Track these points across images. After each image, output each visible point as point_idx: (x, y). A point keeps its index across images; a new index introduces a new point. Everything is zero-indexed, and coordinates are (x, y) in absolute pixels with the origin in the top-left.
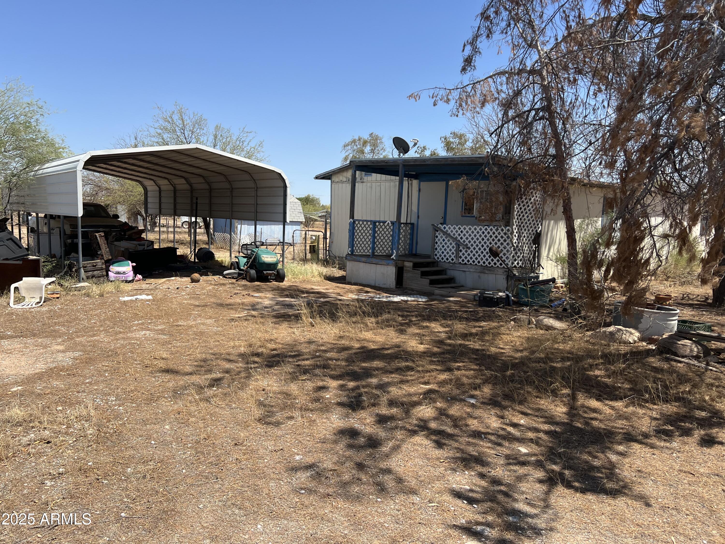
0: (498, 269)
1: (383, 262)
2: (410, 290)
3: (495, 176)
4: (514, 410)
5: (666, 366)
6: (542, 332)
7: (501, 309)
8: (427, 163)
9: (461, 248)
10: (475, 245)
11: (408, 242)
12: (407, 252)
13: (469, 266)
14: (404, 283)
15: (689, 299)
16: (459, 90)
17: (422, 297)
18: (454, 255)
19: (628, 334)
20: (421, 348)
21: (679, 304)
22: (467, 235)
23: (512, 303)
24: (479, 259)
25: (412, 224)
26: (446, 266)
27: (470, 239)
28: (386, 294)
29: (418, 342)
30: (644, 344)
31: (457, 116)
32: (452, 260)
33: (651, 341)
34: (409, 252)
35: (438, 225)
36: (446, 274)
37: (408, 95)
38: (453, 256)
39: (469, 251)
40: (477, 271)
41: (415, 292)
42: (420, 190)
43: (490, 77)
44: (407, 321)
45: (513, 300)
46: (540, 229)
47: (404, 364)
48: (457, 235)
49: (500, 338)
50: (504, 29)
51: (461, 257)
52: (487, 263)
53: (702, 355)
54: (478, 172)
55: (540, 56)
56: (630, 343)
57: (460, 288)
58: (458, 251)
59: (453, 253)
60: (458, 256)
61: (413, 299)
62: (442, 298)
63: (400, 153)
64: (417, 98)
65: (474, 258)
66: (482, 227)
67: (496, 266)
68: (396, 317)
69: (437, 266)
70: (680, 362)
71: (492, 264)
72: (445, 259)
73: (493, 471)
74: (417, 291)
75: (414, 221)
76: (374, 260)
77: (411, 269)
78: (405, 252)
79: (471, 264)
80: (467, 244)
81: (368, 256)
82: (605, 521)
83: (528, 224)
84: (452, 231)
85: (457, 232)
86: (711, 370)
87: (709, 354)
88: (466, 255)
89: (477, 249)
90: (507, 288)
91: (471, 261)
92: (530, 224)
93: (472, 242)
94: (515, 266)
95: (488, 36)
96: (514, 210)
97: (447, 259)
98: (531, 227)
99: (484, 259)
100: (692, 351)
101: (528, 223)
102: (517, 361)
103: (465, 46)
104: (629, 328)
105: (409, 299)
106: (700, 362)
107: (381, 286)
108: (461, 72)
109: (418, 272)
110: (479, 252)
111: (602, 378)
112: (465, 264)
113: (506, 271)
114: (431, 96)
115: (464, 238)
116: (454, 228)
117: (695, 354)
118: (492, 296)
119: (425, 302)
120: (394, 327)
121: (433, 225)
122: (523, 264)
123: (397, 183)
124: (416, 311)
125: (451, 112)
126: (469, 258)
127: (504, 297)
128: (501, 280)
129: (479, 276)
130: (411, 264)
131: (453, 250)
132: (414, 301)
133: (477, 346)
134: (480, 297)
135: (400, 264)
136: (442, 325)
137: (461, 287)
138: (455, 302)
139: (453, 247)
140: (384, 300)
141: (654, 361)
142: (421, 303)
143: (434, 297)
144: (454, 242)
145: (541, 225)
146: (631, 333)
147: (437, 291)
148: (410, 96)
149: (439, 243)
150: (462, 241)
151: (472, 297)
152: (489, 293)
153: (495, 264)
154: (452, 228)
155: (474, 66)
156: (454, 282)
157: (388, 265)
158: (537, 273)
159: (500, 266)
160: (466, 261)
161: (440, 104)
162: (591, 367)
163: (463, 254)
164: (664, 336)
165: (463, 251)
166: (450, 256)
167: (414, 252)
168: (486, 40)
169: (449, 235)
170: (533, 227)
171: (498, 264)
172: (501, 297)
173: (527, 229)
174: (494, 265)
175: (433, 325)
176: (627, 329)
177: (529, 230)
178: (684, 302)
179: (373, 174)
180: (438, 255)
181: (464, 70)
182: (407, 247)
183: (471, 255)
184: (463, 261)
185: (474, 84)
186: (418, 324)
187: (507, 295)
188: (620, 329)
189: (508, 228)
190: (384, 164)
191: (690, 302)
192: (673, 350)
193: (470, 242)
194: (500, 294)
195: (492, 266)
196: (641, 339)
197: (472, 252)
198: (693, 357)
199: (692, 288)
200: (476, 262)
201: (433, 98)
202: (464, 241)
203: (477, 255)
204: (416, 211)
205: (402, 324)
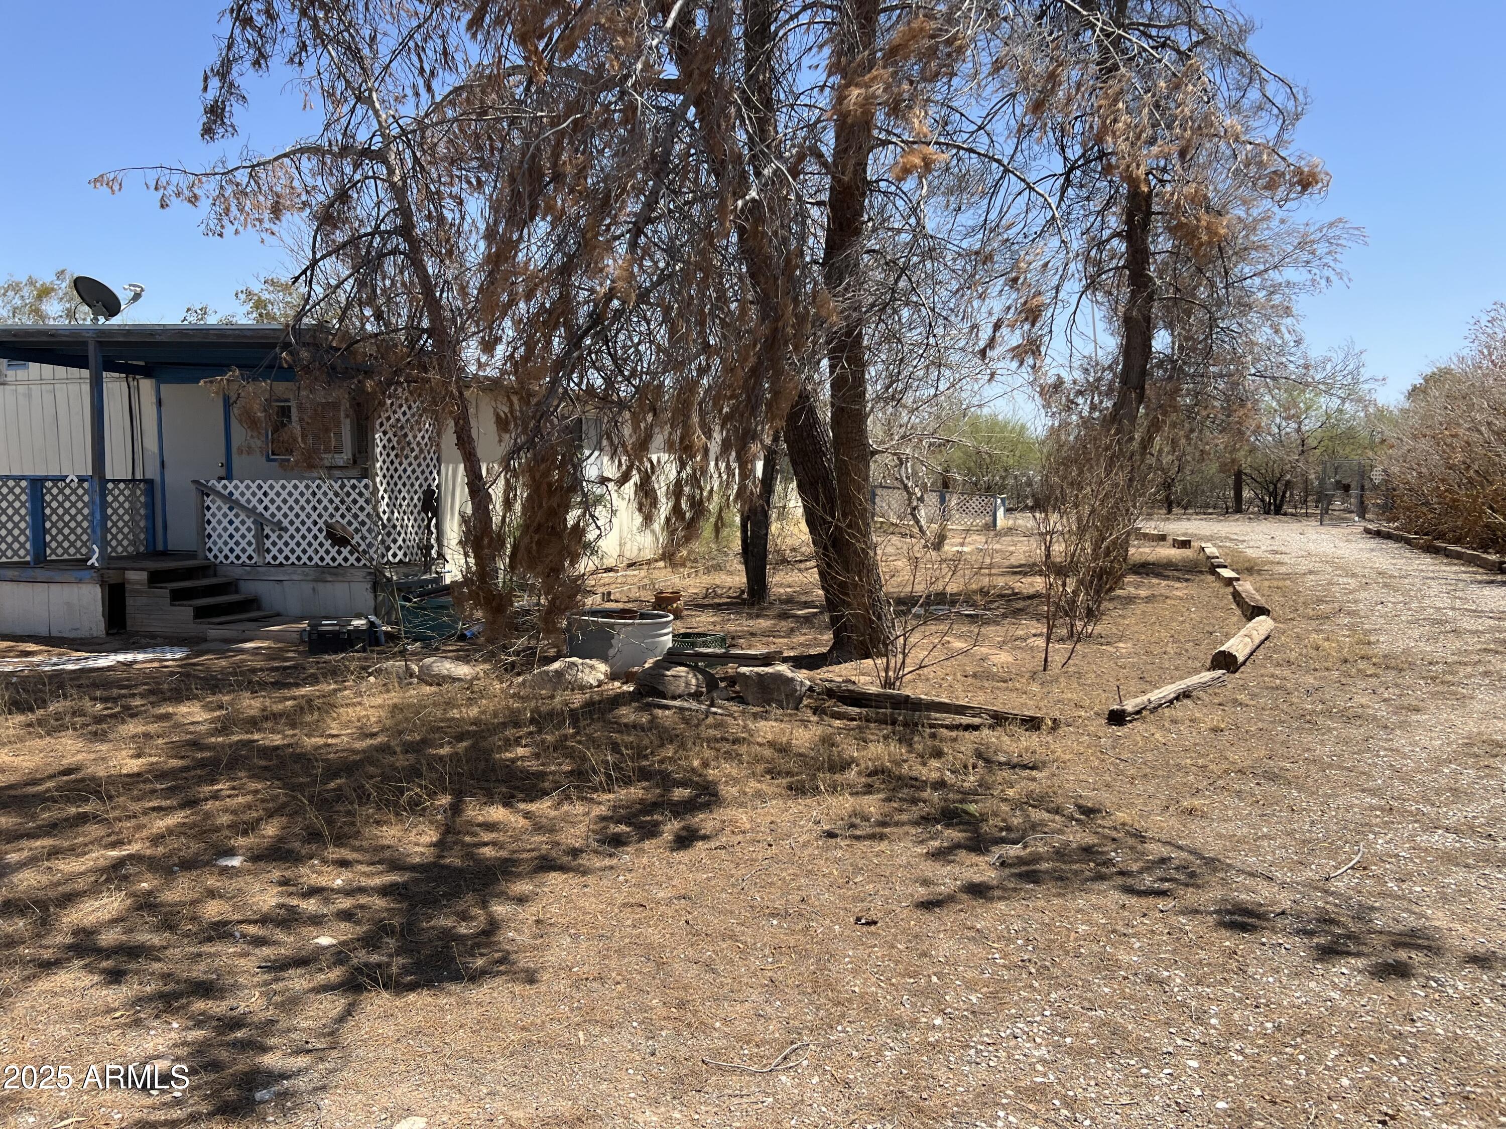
0: (352, 571)
1: (68, 576)
2: (146, 637)
3: (306, 369)
4: (324, 861)
5: (644, 719)
6: (428, 689)
7: (359, 655)
8: (158, 339)
9: (267, 530)
10: (297, 523)
11: (142, 524)
12: (142, 549)
13: (291, 569)
14: (128, 624)
15: (717, 595)
16: (218, 177)
17: (176, 649)
18: (253, 546)
19: (587, 670)
20: (133, 765)
21: (697, 606)
22: (279, 501)
23: (383, 639)
24: (310, 552)
25: (149, 482)
26: (238, 572)
27: (285, 509)
28: (79, 654)
29: (131, 752)
30: (617, 684)
31: (221, 235)
32: (250, 557)
33: (627, 678)
34: (147, 547)
35: (208, 482)
36: (237, 592)
37: (92, 178)
38: (250, 551)
39: (286, 537)
40: (309, 578)
41: (159, 640)
42: (159, 403)
43: (286, 155)
44: (118, 709)
45: (386, 633)
46: (436, 482)
47: (73, 810)
48: (254, 501)
49: (335, 715)
50: (295, 54)
51: (268, 551)
52: (328, 559)
53: (704, 690)
54: (266, 363)
55: (380, 123)
56: (591, 687)
57: (272, 620)
58: (261, 536)
59: (249, 544)
60: (262, 550)
61: (151, 656)
62: (225, 646)
63: (96, 314)
64: (116, 187)
65: (299, 551)
66: (310, 483)
67: (349, 564)
68: (87, 703)
69: (215, 575)
70: (667, 707)
71: (340, 560)
72: (232, 557)
73: (243, 1004)
74: (165, 638)
75: (152, 473)
76: (39, 574)
77: (145, 588)
78: (137, 549)
79: (293, 564)
80: (280, 522)
81: (23, 565)
82: (462, 1040)
83: (409, 472)
84: (242, 494)
85: (254, 494)
86: (715, 713)
87: (716, 687)
88: (280, 544)
89: (303, 530)
90: (375, 608)
91: (293, 559)
92: (414, 471)
93: (291, 516)
94: (388, 562)
95: (256, 63)
96: (374, 445)
97: (238, 557)
98: (417, 479)
99: (322, 552)
100: (688, 684)
101: (409, 470)
102: (358, 757)
103: (206, 78)
104: (591, 659)
105: (140, 657)
106: (700, 702)
107: (66, 635)
108: (202, 136)
109: (164, 593)
110: (310, 537)
111: (523, 761)
112: (281, 564)
113: (370, 573)
114: (153, 185)
115: (273, 509)
116: (248, 487)
117: (693, 689)
118: (337, 628)
119: (181, 659)
120: (75, 729)
121: (196, 482)
122: (405, 555)
123: (86, 388)
124: (144, 684)
125: (203, 226)
126: (287, 551)
127: (364, 627)
128: (362, 593)
129: (314, 589)
130: (143, 576)
131: (250, 537)
132: (152, 661)
133: (277, 740)
134: (310, 633)
135: (113, 577)
136: (207, 707)
137: (276, 617)
138: (256, 651)
139: (249, 530)
140: (70, 667)
141: (627, 714)
142: (170, 663)
143: (204, 646)
144: (249, 518)
145: (439, 473)
146: (592, 667)
147: (214, 632)
148: (96, 180)
149: (214, 522)
150: (267, 515)
151: (295, 635)
152: (328, 625)
153: (346, 559)
154: (242, 487)
155: (232, 126)
156: (259, 608)
157: (80, 581)
158: (437, 573)
159: (356, 563)
160: (281, 558)
161: (175, 203)
162: (509, 744)
163: (274, 544)
164: (647, 666)
165: (274, 537)
166: (244, 550)
167: (160, 547)
168: (251, 71)
169: (237, 502)
170: (422, 478)
171: (352, 560)
172: (357, 630)
173: (408, 483)
174: (343, 563)
175: (183, 709)
176: (588, 661)
177: (412, 485)
178: (706, 602)
179: (31, 364)
180: (215, 550)
181: (208, 131)
182: (142, 536)
183: (292, 544)
184: (275, 558)
185: (253, 167)
186: (145, 711)
187: (372, 624)
188: (573, 663)
189: (365, 481)
190: (45, 339)
191: (717, 601)
192: (661, 688)
193: (285, 516)
194: (356, 622)
195: (340, 564)
196: (613, 677)
197: (292, 537)
198: (690, 695)
199: (724, 577)
200: (305, 559)
201: (156, 189)
202: (273, 515)
203: (304, 544)
204: (156, 450)
205: (99, 720)
